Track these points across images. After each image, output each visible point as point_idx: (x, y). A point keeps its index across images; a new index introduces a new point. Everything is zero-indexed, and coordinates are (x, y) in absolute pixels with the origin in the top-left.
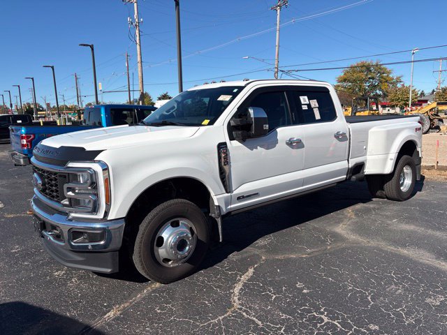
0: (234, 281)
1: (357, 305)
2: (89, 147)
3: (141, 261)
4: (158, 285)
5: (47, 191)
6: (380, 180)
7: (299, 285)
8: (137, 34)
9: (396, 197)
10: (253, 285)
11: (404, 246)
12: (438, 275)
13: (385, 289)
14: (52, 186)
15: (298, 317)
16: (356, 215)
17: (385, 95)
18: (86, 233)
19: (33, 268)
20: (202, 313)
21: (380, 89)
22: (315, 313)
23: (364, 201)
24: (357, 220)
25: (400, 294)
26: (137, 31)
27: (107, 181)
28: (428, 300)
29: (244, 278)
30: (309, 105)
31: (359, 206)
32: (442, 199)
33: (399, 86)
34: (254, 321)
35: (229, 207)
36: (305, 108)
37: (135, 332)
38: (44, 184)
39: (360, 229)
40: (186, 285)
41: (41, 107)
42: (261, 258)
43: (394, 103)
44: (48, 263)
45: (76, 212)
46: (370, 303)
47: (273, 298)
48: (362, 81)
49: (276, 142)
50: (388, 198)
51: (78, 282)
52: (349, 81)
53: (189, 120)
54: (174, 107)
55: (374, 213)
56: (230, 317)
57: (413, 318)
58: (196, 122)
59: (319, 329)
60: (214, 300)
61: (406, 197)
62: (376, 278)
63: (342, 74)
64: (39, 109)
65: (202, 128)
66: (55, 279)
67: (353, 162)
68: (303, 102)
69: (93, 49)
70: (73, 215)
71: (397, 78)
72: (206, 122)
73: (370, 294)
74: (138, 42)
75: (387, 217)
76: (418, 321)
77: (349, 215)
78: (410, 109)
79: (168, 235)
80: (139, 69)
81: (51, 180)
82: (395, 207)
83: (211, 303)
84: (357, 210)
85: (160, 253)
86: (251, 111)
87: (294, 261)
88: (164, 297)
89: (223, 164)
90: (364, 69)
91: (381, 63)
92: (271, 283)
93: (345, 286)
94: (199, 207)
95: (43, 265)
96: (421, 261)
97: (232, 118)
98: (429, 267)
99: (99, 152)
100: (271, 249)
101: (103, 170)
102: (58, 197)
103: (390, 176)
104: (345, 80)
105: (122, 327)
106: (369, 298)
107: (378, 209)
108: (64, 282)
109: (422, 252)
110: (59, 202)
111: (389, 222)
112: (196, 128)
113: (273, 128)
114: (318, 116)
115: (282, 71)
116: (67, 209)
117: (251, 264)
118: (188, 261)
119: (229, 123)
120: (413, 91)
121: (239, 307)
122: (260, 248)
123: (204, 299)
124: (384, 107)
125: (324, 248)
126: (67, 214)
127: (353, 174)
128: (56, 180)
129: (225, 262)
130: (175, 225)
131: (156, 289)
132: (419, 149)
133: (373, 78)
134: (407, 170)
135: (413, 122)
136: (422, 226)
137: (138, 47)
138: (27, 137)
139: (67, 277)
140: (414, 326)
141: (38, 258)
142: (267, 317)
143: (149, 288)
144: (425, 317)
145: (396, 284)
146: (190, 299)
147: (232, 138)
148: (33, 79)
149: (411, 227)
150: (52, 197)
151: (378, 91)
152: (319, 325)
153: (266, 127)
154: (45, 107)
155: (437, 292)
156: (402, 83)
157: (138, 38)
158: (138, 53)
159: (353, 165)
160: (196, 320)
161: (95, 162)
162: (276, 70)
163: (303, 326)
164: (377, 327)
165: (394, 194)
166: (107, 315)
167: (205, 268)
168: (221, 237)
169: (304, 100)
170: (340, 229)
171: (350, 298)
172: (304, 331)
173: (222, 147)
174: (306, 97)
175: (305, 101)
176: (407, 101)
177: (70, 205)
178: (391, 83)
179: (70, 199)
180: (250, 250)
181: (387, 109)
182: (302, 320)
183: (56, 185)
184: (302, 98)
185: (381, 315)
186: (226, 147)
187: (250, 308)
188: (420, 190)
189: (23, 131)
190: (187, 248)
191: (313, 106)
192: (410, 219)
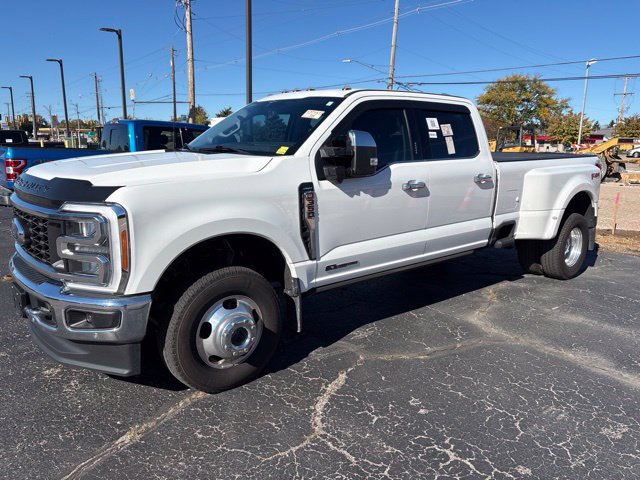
0: (318, 392)
1: (499, 435)
2: (98, 181)
3: (175, 359)
4: (201, 395)
5: (32, 247)
6: (537, 247)
7: (413, 402)
8: (188, 18)
9: (558, 274)
10: (345, 399)
11: (569, 347)
12: (619, 392)
13: (540, 412)
14: (39, 239)
15: (411, 452)
16: (500, 297)
17: (544, 126)
18: (90, 313)
19: (13, 362)
20: (266, 442)
21: (538, 117)
22: (435, 446)
23: (511, 278)
24: (500, 305)
25: (563, 420)
26: (188, 13)
27: (125, 236)
28: (604, 431)
29: (332, 388)
30: (439, 132)
31: (504, 285)
32: (623, 278)
33: (565, 112)
34: (343, 457)
35: (314, 281)
36: (433, 135)
37: (161, 467)
38: (27, 236)
39: (505, 319)
40: (243, 396)
41: (44, 121)
42: (358, 358)
43: (556, 137)
44: (36, 356)
45: (75, 282)
46: (518, 432)
47: (374, 420)
48: (513, 103)
49: (388, 185)
50: (546, 275)
51: (80, 387)
52: (494, 103)
53: (257, 147)
54: (236, 126)
55: (525, 295)
56: (308, 448)
57: (582, 458)
58: (268, 150)
59: (441, 472)
60: (284, 421)
61: (572, 274)
62: (527, 395)
63: (485, 92)
64: (41, 123)
65: (275, 159)
66: (45, 381)
67: (499, 220)
68: (430, 127)
69: (120, 37)
70: (71, 285)
71: (564, 102)
72: (283, 149)
73: (518, 418)
74: (188, 29)
75: (544, 302)
76: (590, 463)
77: (489, 297)
78: (578, 147)
79: (219, 321)
80: (190, 71)
81: (38, 230)
82: (556, 288)
83: (280, 426)
84: (501, 291)
85: (205, 347)
86: (352, 136)
87: (407, 364)
88: (210, 414)
89: (306, 216)
90: (517, 85)
91: (542, 78)
92: (372, 398)
93: (482, 406)
94: (268, 280)
95: (27, 358)
96: (594, 370)
97: (323, 145)
98: (605, 380)
99: (114, 189)
100: (374, 345)
101: (119, 218)
102: (49, 256)
103: (550, 243)
104: (488, 101)
105: (141, 460)
106: (517, 424)
107: (531, 290)
108: (57, 385)
109: (595, 357)
110: (50, 265)
111: (547, 310)
112: (268, 158)
113: (384, 164)
114: (451, 150)
115: (399, 84)
116: (62, 276)
117: (343, 367)
118: (248, 361)
119: (318, 153)
120: (585, 122)
121: (323, 432)
122: (357, 342)
123: (270, 419)
124: (542, 142)
125: (451, 345)
126: (61, 284)
127: (498, 239)
128: (45, 229)
129: (305, 362)
130: (230, 305)
131: (198, 401)
132: (594, 205)
133: (528, 100)
134: (576, 235)
135: (588, 165)
136: (594, 318)
137: (188, 37)
138: (16, 164)
139: (62, 378)
140: (585, 471)
141: (20, 347)
142: (364, 451)
143: (188, 400)
144: (601, 457)
145: (557, 405)
146: (249, 417)
147: (321, 177)
148: (31, 78)
149: (579, 319)
150: (40, 257)
151: (534, 120)
152: (441, 465)
153: (375, 161)
154: (49, 121)
155: (618, 419)
156: (569, 109)
157: (188, 23)
158: (189, 46)
159: (499, 224)
160: (256, 451)
161: (106, 204)
162: (390, 81)
163: (418, 465)
164: (528, 471)
165: (556, 270)
166: (120, 440)
167: (274, 370)
168: (299, 325)
169: (432, 123)
170: (475, 318)
171: (489, 424)
172: (420, 474)
173: (306, 189)
174: (435, 120)
175: (433, 125)
176: (576, 134)
177: (67, 270)
178: (554, 109)
179: (67, 261)
180: (343, 345)
181: (546, 145)
182: (416, 455)
183: (46, 239)
184: (429, 120)
185: (536, 453)
186: (313, 190)
187: (339, 435)
188: (592, 265)
189: (9, 154)
190: (247, 341)
191: (445, 133)
192: (578, 307)
